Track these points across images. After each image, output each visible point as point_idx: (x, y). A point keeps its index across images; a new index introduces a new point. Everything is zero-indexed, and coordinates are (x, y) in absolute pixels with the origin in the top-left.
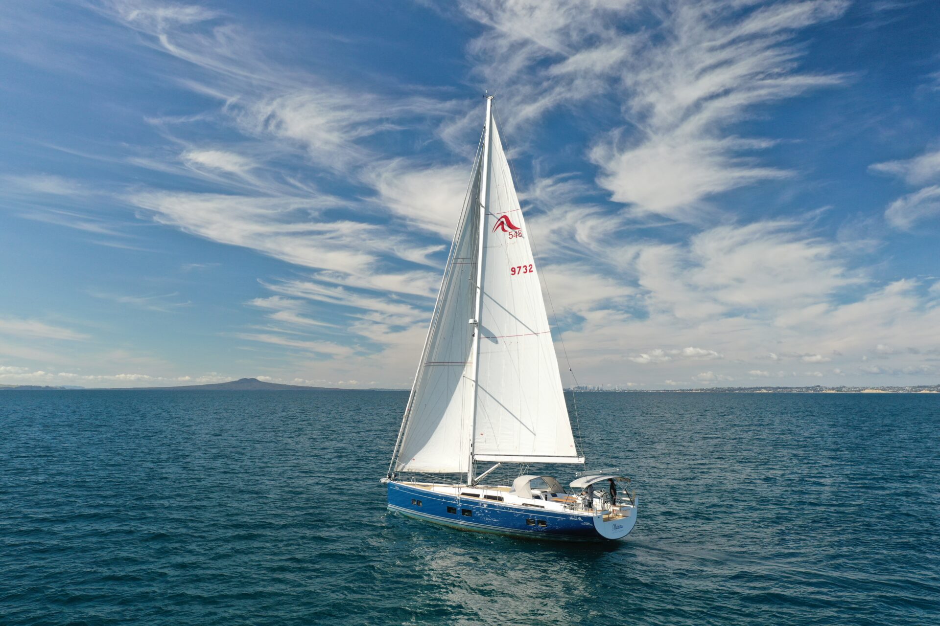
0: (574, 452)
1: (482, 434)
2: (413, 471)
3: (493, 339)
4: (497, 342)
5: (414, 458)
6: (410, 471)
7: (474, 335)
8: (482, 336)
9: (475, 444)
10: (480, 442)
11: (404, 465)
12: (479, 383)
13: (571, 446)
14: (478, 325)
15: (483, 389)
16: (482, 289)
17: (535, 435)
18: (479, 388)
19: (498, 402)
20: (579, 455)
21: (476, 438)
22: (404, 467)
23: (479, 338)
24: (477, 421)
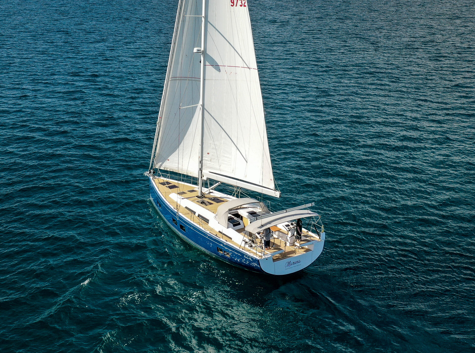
0: (272, 186)
1: (208, 154)
2: (168, 170)
3: (217, 67)
4: (219, 70)
5: (169, 159)
6: (165, 169)
7: (200, 62)
8: (207, 63)
9: (203, 161)
10: (207, 160)
11: (161, 163)
12: (205, 107)
13: (271, 180)
14: (204, 53)
15: (209, 113)
16: (206, 17)
17: (247, 162)
18: (205, 111)
19: (221, 126)
20: (276, 189)
21: (204, 156)
22: (161, 165)
23: (205, 65)
24: (204, 141)
